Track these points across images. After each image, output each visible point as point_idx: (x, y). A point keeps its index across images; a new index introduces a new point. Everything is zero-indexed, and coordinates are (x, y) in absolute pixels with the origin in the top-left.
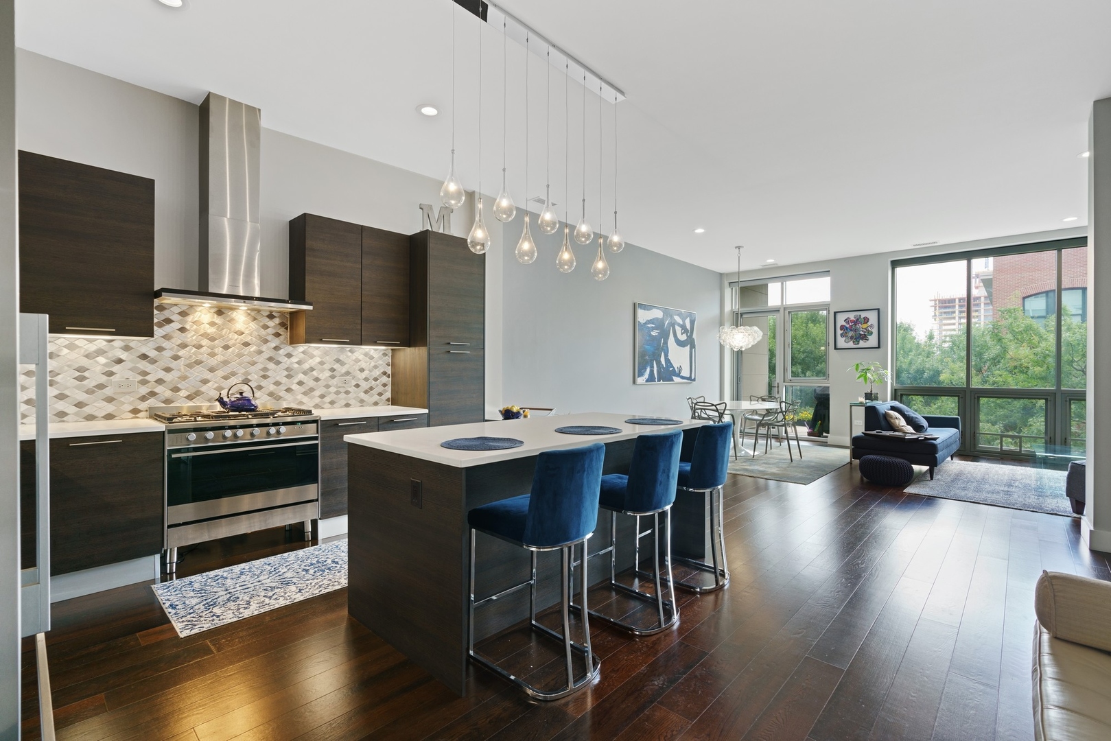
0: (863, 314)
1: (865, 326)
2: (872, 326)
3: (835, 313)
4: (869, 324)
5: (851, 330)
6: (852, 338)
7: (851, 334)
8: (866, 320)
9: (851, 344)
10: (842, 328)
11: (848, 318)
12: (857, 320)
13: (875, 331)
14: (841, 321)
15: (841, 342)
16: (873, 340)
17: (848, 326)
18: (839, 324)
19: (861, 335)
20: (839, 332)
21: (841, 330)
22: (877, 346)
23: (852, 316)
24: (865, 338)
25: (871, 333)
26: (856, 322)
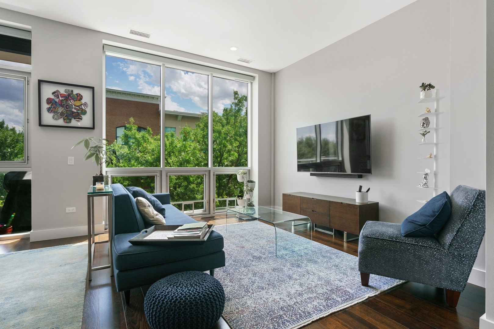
0: (76, 91)
1: (78, 103)
2: (85, 104)
3: (40, 82)
4: (83, 101)
5: (62, 106)
6: (62, 114)
7: (60, 110)
8: (79, 97)
9: (61, 122)
10: (49, 101)
11: (58, 91)
12: (69, 95)
13: (89, 110)
14: (48, 92)
15: (48, 118)
16: (86, 121)
17: (57, 100)
18: (45, 97)
19: (73, 112)
20: (45, 106)
21: (48, 103)
22: (91, 126)
23: (62, 90)
24: (78, 116)
25: (84, 113)
26: (69, 96)
